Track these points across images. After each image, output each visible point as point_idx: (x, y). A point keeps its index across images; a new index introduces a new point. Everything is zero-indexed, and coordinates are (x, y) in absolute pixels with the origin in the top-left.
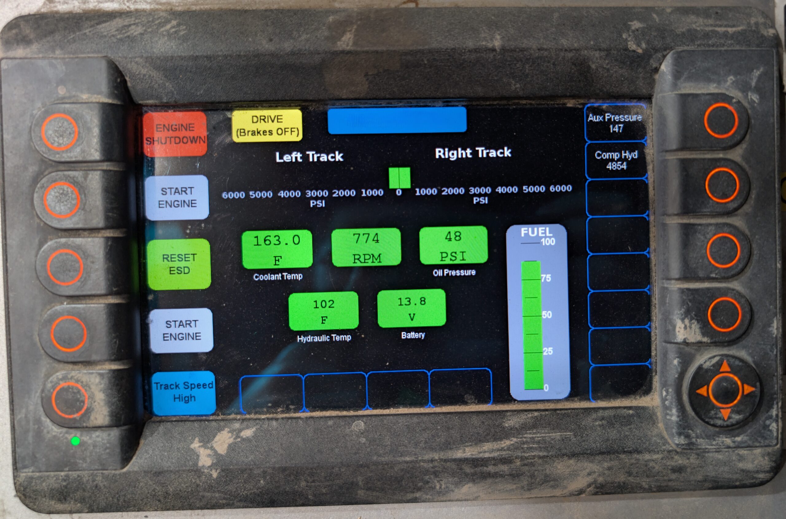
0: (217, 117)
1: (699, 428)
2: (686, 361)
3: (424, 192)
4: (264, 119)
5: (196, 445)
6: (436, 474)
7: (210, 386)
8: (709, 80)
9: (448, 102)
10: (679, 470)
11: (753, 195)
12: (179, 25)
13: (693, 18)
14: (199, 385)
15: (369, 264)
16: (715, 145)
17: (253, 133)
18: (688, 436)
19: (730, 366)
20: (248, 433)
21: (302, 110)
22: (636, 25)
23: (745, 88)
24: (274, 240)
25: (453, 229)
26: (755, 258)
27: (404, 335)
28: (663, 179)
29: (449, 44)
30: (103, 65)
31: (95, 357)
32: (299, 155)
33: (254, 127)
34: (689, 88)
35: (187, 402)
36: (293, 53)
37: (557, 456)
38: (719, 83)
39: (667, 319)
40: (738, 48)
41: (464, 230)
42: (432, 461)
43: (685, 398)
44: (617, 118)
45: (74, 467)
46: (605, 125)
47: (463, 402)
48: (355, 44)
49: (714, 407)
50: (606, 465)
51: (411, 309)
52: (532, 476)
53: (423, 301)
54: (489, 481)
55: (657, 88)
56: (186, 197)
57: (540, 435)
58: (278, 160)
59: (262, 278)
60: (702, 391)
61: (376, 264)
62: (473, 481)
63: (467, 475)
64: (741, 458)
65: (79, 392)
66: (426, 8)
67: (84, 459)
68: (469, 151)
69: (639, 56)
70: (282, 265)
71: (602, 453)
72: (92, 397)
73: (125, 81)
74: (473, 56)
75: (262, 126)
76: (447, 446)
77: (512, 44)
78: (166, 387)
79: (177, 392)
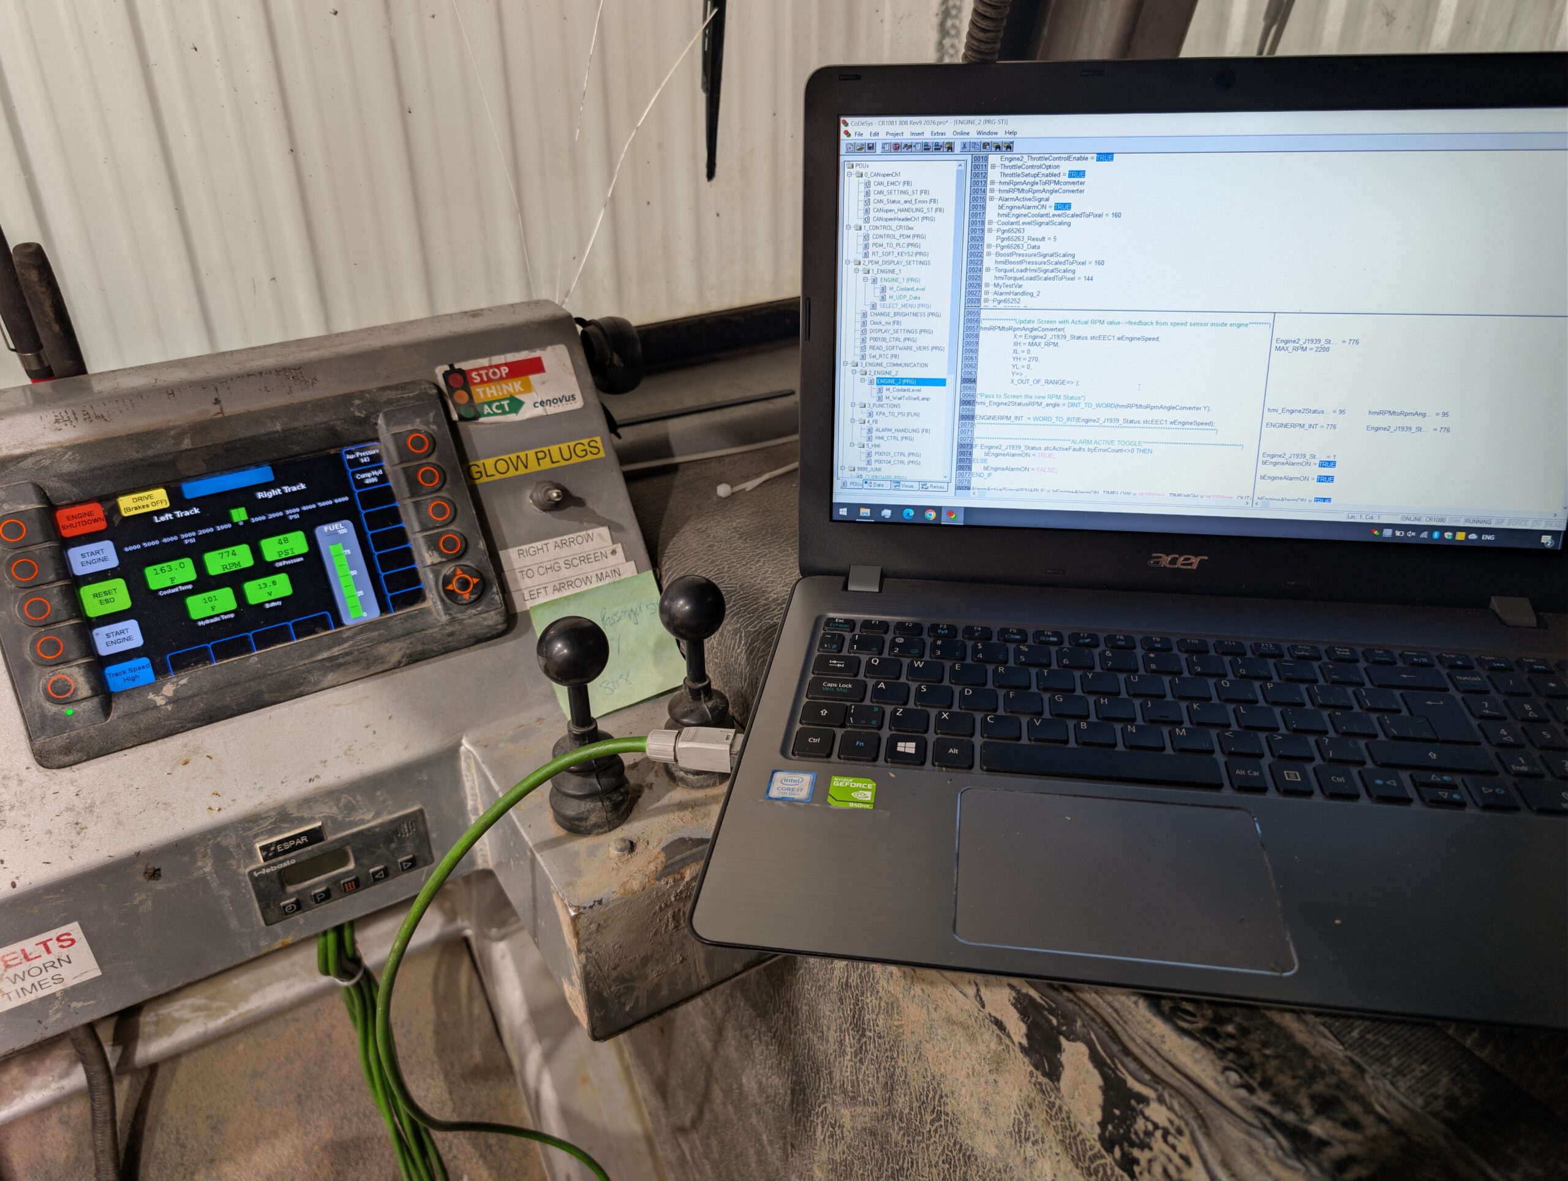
0: (110, 504)
1: (455, 609)
2: (436, 575)
3: (257, 519)
4: (141, 499)
5: (151, 696)
6: (309, 672)
7: (147, 666)
8: (406, 424)
9: (257, 465)
10: (451, 634)
11: (449, 478)
12: (74, 454)
13: (389, 392)
14: (139, 668)
15: (234, 569)
16: (418, 457)
17: (136, 509)
18: (450, 614)
19: (462, 570)
20: (184, 681)
21: (166, 488)
22: (357, 402)
23: (427, 423)
24: (167, 569)
25: (281, 537)
26: (459, 511)
27: (267, 606)
28: (397, 481)
29: (250, 434)
30: (31, 487)
31: (71, 657)
32: (170, 515)
33: (136, 505)
34: (396, 430)
35: (133, 680)
36: (155, 456)
37: (378, 644)
38: (412, 424)
39: (421, 556)
40: (417, 403)
41: (288, 536)
42: (305, 664)
43: (443, 594)
44: (364, 454)
45: (73, 728)
46: (357, 460)
47: (315, 633)
48: (193, 444)
49: (459, 594)
50: (408, 642)
51: (268, 589)
52: (367, 659)
53: (274, 583)
54: (342, 668)
55: (380, 433)
56: (101, 556)
57: (365, 636)
58: (157, 521)
59: (165, 593)
60: (450, 587)
61: (238, 568)
62: (333, 671)
63: (328, 668)
64: (485, 619)
65: (66, 680)
66: (230, 416)
67: (79, 722)
68: (279, 490)
69: (363, 418)
70: (176, 583)
71: (403, 636)
72: (76, 681)
73: (45, 493)
74: (266, 438)
75: (140, 503)
76: (311, 655)
77: (288, 426)
78: (117, 675)
79: (125, 676)
